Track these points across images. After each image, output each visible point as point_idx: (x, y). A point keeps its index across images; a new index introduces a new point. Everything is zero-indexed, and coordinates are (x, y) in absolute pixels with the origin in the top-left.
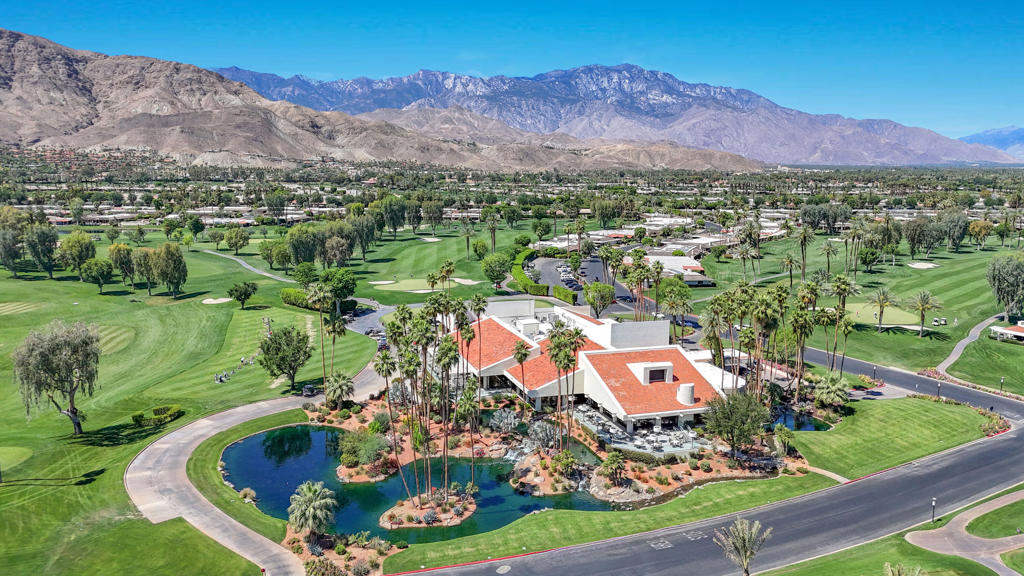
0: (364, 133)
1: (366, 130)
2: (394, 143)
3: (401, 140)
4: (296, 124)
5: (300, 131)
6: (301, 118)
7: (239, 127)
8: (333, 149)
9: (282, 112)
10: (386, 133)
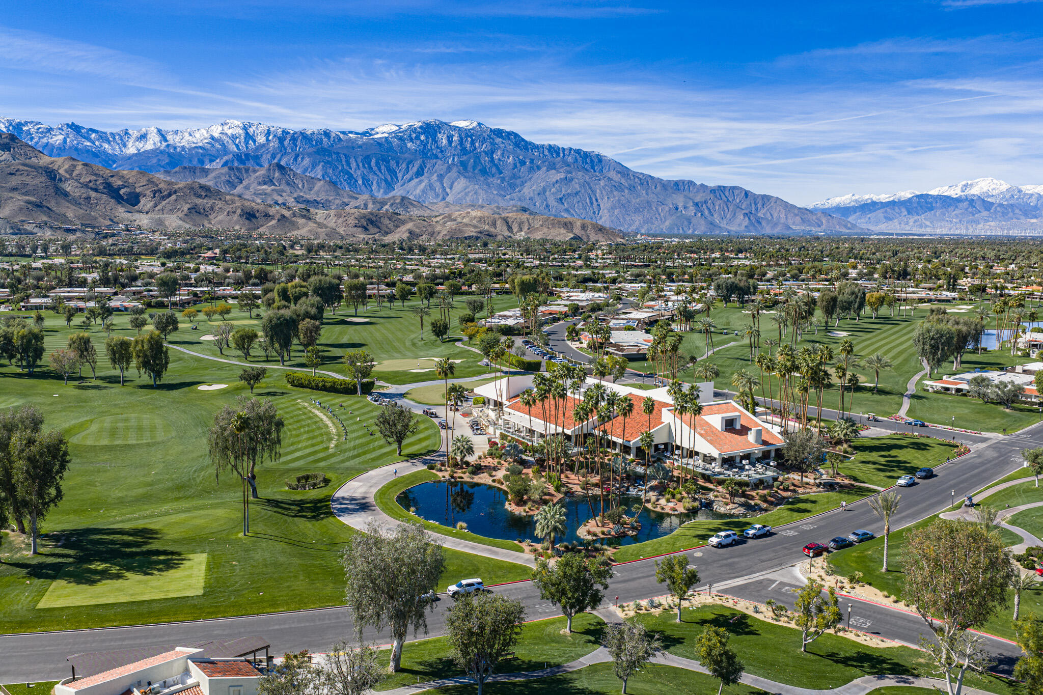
0: (174, 197)
1: (175, 192)
2: (212, 208)
3: (219, 204)
4: (86, 186)
5: (93, 194)
6: (94, 178)
7: (14, 189)
8: (137, 216)
9: (66, 171)
10: (200, 196)
